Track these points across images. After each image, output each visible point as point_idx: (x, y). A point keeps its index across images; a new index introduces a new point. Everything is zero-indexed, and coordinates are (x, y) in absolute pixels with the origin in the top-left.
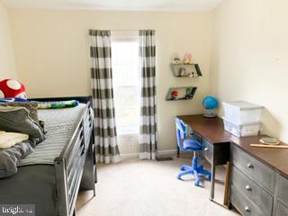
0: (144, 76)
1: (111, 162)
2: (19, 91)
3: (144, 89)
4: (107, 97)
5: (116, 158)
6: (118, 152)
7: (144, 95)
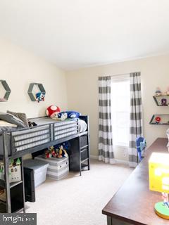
0: (132, 105)
1: (109, 163)
2: (55, 111)
3: (132, 114)
4: (107, 118)
5: (112, 161)
6: (113, 157)
7: (132, 118)
